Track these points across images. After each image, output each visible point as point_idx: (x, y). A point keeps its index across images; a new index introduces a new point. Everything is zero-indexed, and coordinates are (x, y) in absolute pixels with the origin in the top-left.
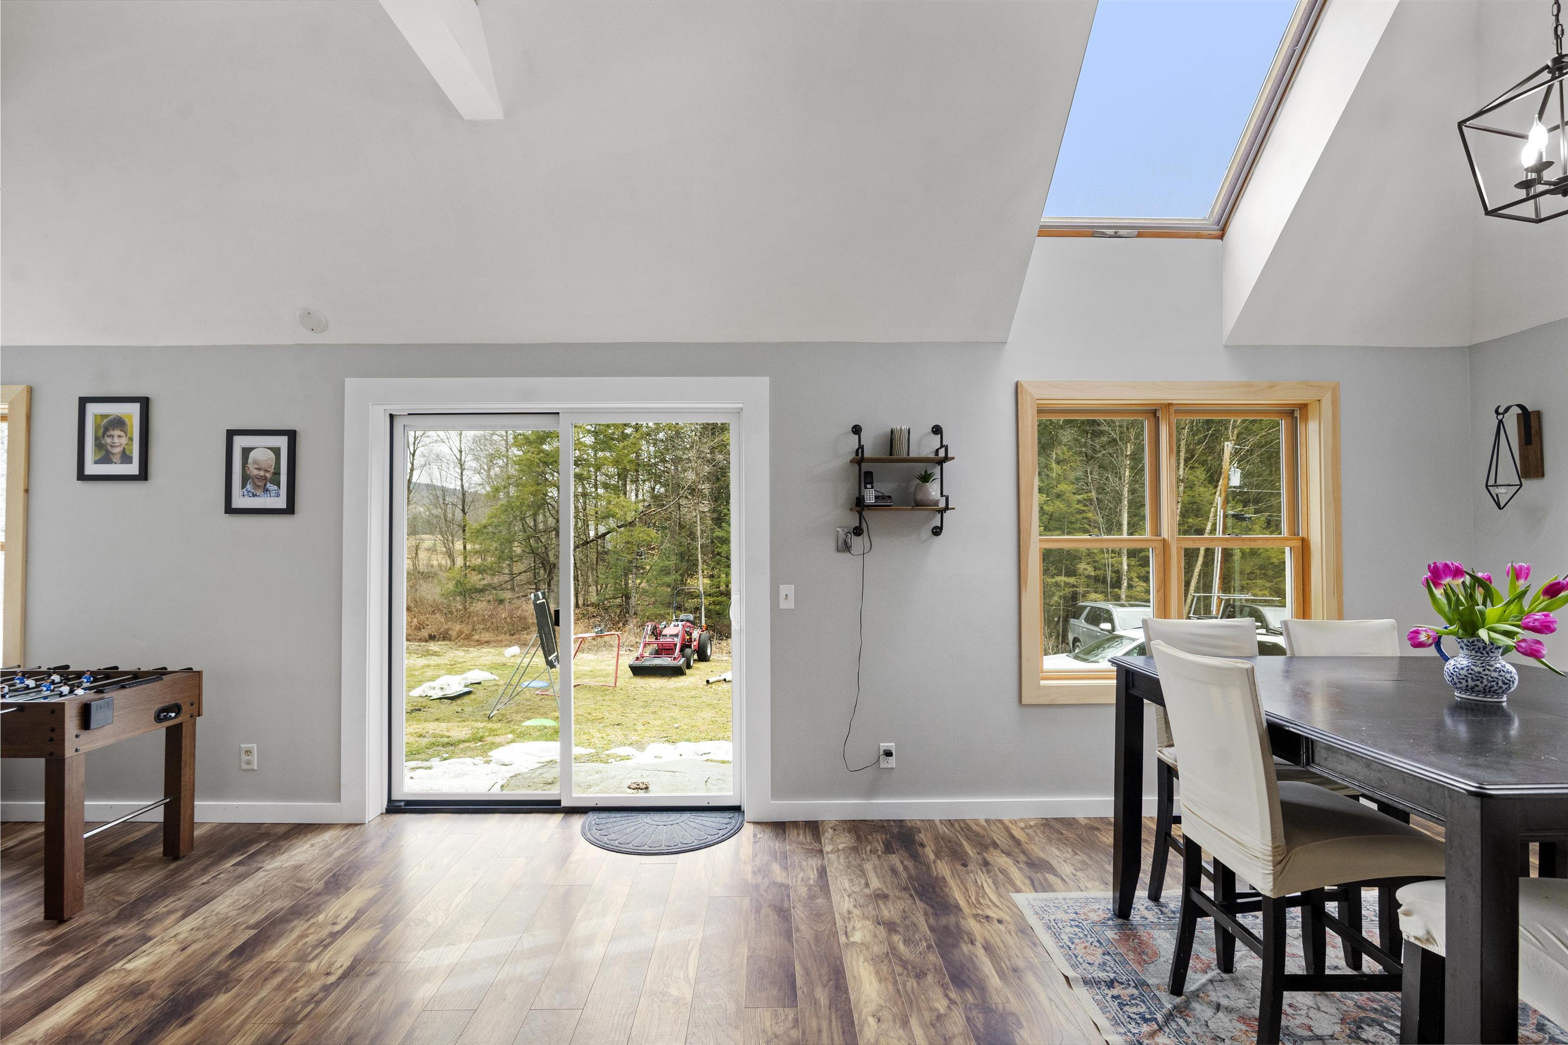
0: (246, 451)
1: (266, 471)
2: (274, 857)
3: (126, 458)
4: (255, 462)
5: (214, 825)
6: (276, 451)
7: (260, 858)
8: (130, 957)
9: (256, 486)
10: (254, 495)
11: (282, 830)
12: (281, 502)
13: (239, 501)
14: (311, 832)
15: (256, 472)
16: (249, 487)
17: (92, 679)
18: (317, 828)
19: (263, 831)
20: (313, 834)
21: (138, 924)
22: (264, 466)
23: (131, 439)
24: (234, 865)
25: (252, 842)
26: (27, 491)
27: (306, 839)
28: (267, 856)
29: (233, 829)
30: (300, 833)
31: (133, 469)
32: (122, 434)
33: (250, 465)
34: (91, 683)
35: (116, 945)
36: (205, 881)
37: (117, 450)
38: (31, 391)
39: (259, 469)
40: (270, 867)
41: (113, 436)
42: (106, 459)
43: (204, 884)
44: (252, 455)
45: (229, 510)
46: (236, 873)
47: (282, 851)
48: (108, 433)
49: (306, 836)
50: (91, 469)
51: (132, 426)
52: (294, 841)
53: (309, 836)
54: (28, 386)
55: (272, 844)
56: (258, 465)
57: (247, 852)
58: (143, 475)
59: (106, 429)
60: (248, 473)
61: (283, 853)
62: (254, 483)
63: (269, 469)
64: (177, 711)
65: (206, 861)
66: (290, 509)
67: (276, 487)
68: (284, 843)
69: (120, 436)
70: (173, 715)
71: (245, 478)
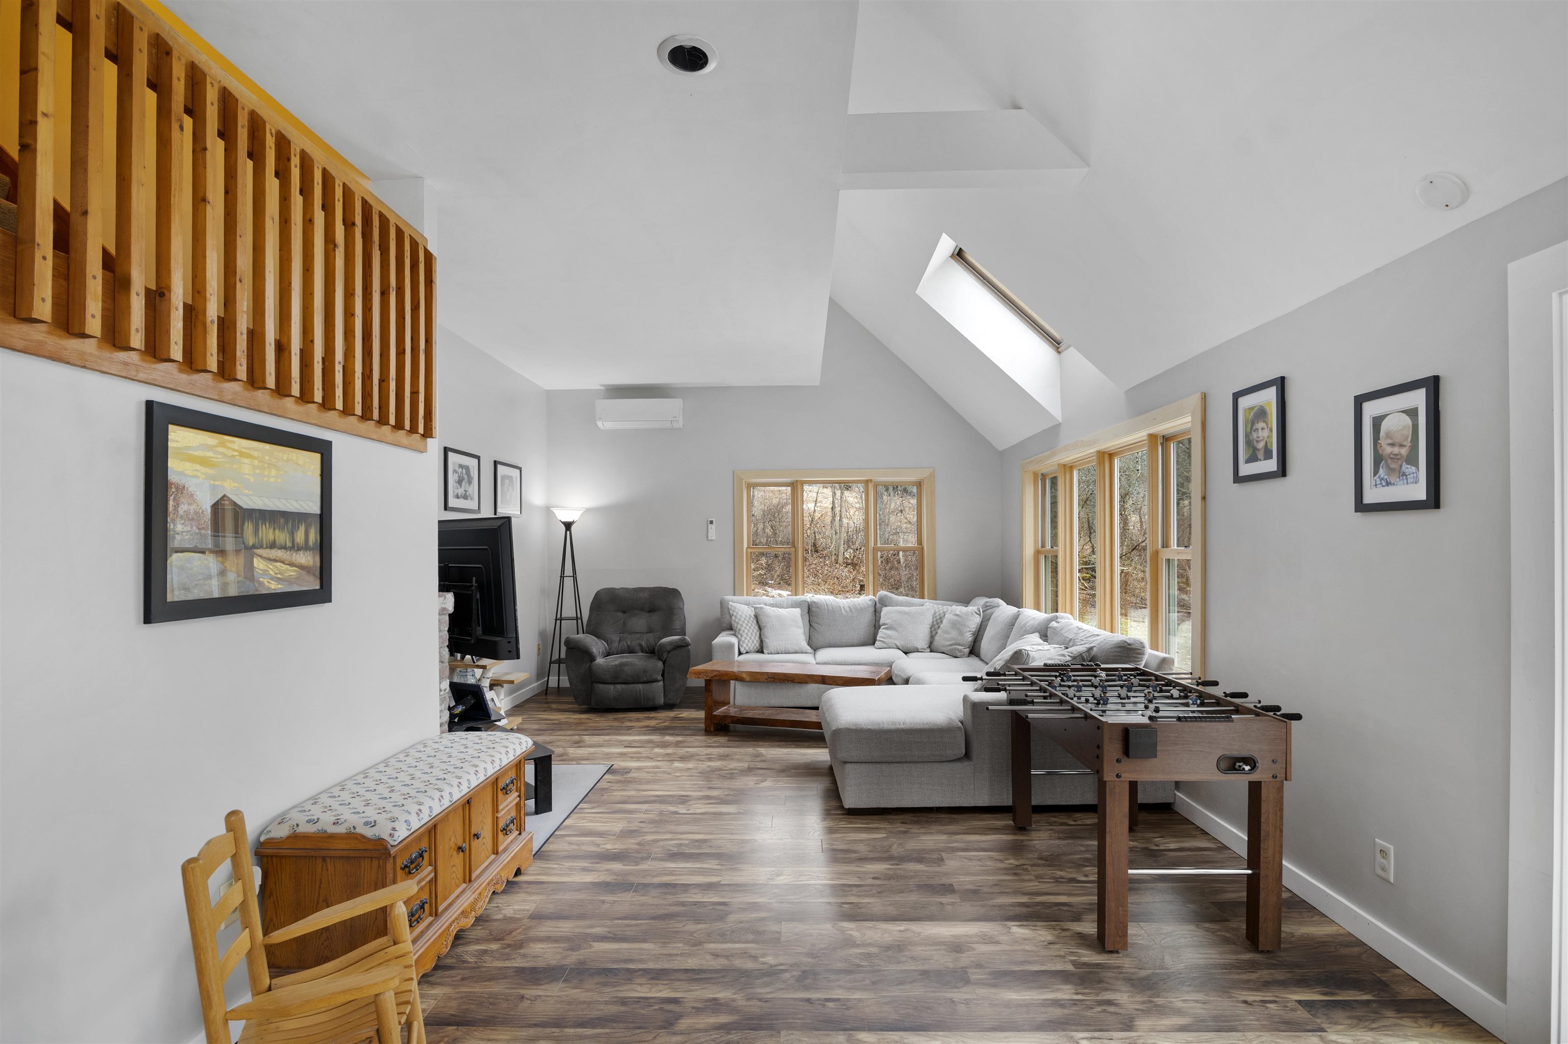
0: (1377, 422)
1: (1401, 446)
2: (1356, 1026)
3: (1268, 455)
4: (1388, 435)
5: (1342, 932)
6: (1412, 413)
7: (1339, 1014)
8: (1096, 1034)
9: (1391, 470)
10: (1388, 484)
11: (1408, 992)
12: (1419, 492)
13: (1371, 496)
14: (1445, 1024)
15: (1389, 450)
16: (1382, 472)
17: (1199, 702)
18: (1460, 1025)
19: (1384, 977)
20: (1446, 1030)
21: (1143, 1003)
22: (1398, 439)
23: (1271, 430)
24: (1299, 1002)
25: (1357, 984)
26: (1204, 498)
27: (1427, 1030)
28: (1350, 1017)
29: (1356, 950)
30: (1426, 1014)
31: (1271, 465)
32: (1264, 425)
33: (1383, 442)
34: (1198, 706)
35: (1104, 1011)
36: (1250, 999)
37: (1261, 445)
38: (1204, 397)
39: (1392, 445)
40: (1333, 1037)
41: (1257, 430)
42: (1252, 459)
43: (1245, 1002)
44: (1385, 426)
45: (1361, 506)
46: (1290, 1016)
47: (1374, 1026)
48: (1254, 428)
49: (1432, 1026)
50: (1246, 469)
51: (1271, 414)
52: (1406, 1022)
53: (1437, 1028)
54: (1202, 393)
55: (1374, 1005)
56: (1391, 438)
57: (1333, 994)
58: (1282, 471)
59: (1253, 423)
60: (1380, 452)
61: (1372, 1029)
62: (1388, 466)
63: (1405, 443)
64: (1253, 765)
65: (1280, 975)
66: (1434, 500)
67: (1414, 468)
68: (1390, 1013)
69: (1263, 429)
70: (1247, 768)
71: (1378, 460)
